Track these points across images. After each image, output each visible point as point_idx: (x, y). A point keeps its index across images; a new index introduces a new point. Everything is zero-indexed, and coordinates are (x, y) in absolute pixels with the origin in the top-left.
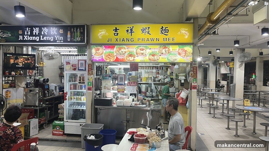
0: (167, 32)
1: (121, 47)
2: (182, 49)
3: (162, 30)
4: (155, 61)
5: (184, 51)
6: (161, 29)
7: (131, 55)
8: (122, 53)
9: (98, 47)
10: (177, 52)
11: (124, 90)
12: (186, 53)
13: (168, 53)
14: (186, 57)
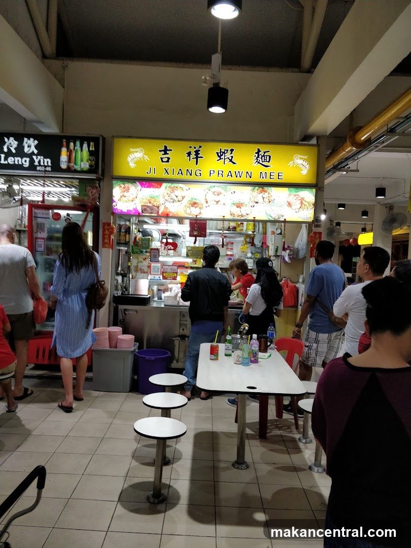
0: (268, 161)
1: (176, 186)
2: (295, 195)
3: (258, 157)
4: (242, 218)
5: (300, 200)
6: (257, 155)
7: (194, 204)
8: (176, 199)
9: (127, 185)
10: (286, 201)
11: (175, 275)
12: (302, 202)
13: (269, 201)
14: (301, 210)
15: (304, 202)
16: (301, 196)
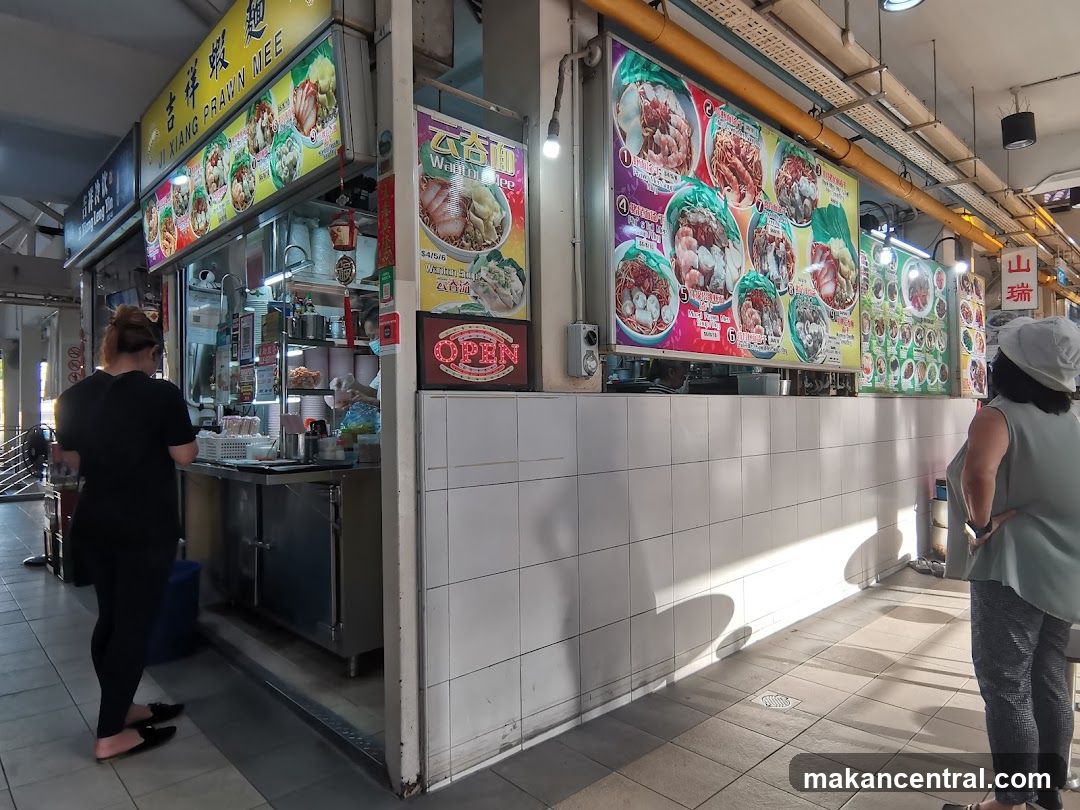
0: (261, 16)
2: (303, 86)
3: (250, 18)
4: (248, 207)
5: (312, 93)
6: (248, 15)
8: (183, 205)
10: (293, 117)
11: (252, 389)
12: (316, 100)
13: (271, 135)
14: (319, 127)
15: (321, 97)
16: (313, 81)
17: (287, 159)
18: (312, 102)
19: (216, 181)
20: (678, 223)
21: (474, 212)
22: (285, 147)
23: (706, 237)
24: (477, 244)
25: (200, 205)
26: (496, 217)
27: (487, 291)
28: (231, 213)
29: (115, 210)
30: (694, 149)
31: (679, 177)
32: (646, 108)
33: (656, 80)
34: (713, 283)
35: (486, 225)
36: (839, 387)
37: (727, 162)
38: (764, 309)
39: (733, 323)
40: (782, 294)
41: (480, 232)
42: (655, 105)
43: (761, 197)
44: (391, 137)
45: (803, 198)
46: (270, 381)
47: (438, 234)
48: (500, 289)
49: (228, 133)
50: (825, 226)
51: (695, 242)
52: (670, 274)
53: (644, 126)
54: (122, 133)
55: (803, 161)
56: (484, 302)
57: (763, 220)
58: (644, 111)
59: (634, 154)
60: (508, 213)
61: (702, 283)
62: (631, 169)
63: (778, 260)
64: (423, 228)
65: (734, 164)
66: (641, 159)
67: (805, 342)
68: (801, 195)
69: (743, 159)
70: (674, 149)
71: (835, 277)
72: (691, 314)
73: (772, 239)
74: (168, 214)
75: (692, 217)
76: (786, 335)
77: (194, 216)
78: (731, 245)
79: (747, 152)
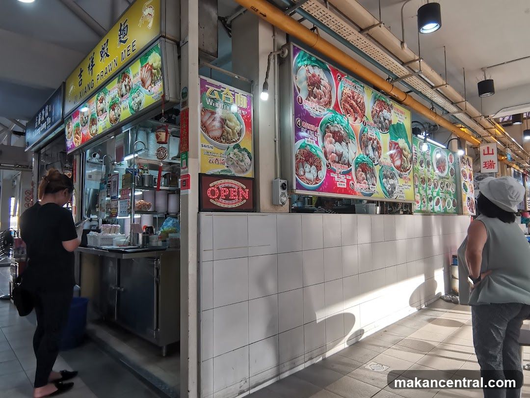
0: (126, 33)
2: (146, 66)
5: (150, 69)
6: (120, 32)
8: (86, 121)
9: (69, 121)
10: (140, 81)
11: (117, 211)
12: (151, 72)
13: (129, 89)
14: (153, 85)
15: (154, 71)
16: (150, 64)
17: (137, 100)
18: (150, 73)
19: (102, 110)
20: (325, 131)
21: (227, 125)
22: (136, 95)
23: (339, 138)
24: (228, 141)
25: (94, 122)
26: (238, 128)
27: (233, 163)
28: (109, 126)
29: (52, 124)
30: (332, 96)
31: (325, 109)
32: (310, 77)
33: (314, 64)
34: (342, 160)
35: (233, 132)
36: (404, 210)
37: (348, 103)
38: (367, 172)
39: (352, 179)
40: (375, 165)
41: (230, 135)
42: (314, 76)
43: (365, 119)
44: (188, 90)
45: (385, 119)
46: (125, 207)
47: (209, 136)
48: (240, 163)
49: (108, 87)
50: (396, 133)
51: (334, 140)
52: (322, 156)
53: (309, 85)
54: (56, 87)
55: (384, 102)
56: (232, 169)
57: (366, 130)
58: (308, 79)
59: (304, 99)
60: (244, 126)
61: (337, 160)
62: (303, 105)
63: (373, 149)
64: (203, 134)
65: (352, 103)
66: (307, 101)
67: (387, 188)
68: (384, 118)
69: (356, 101)
70: (323, 96)
71: (401, 157)
72: (332, 175)
73: (371, 139)
74: (77, 126)
75: (332, 128)
76: (378, 184)
77: (90, 127)
78: (351, 142)
79: (358, 98)
